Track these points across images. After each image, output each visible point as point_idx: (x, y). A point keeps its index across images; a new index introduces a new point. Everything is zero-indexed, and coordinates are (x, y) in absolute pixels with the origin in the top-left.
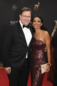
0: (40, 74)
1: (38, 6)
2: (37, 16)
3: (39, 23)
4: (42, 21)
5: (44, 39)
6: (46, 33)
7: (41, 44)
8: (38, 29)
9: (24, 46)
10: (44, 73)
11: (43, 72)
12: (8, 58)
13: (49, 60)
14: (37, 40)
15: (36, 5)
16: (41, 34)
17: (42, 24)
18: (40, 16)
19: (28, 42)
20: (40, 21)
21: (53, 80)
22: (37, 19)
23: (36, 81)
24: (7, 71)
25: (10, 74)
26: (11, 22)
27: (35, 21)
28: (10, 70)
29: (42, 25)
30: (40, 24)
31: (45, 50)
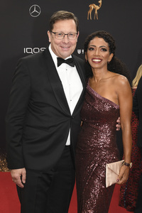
0: (102, 188)
1: (98, 8)
2: (99, 35)
3: (104, 54)
4: (112, 49)
5: (116, 96)
6: (122, 79)
7: (107, 108)
8: (100, 68)
9: (62, 113)
10: (114, 185)
11: (109, 182)
12: (19, 145)
13: (127, 151)
14: (98, 99)
15: (92, 7)
16: (108, 81)
17: (112, 56)
18: (107, 33)
19: (72, 104)
20: (108, 49)
21: (134, 204)
22: (98, 42)
23: (92, 206)
24: (15, 179)
25: (23, 186)
26: (26, 50)
27: (93, 49)
28: (24, 177)
29: (113, 58)
30: (107, 57)
31: (117, 125)
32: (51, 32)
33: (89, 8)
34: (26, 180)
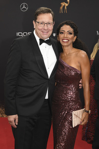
0: (70, 128)
1: (67, 5)
2: (67, 24)
3: (70, 36)
4: (76, 33)
5: (79, 65)
6: (83, 53)
7: (73, 73)
8: (68, 46)
9: (42, 77)
10: (78, 126)
11: (75, 124)
12: (13, 99)
13: (87, 102)
14: (66, 67)
15: (63, 4)
16: (73, 55)
17: (75, 38)
18: (72, 22)
19: (49, 71)
20: (73, 33)
21: (92, 138)
22: (66, 28)
23: (63, 140)
24: (11, 122)
25: (16, 127)
27: (63, 33)
28: (17, 121)
29: (76, 39)
30: (72, 38)
31: (80, 85)
32: (35, 21)
33: (61, 5)
34: (18, 123)
